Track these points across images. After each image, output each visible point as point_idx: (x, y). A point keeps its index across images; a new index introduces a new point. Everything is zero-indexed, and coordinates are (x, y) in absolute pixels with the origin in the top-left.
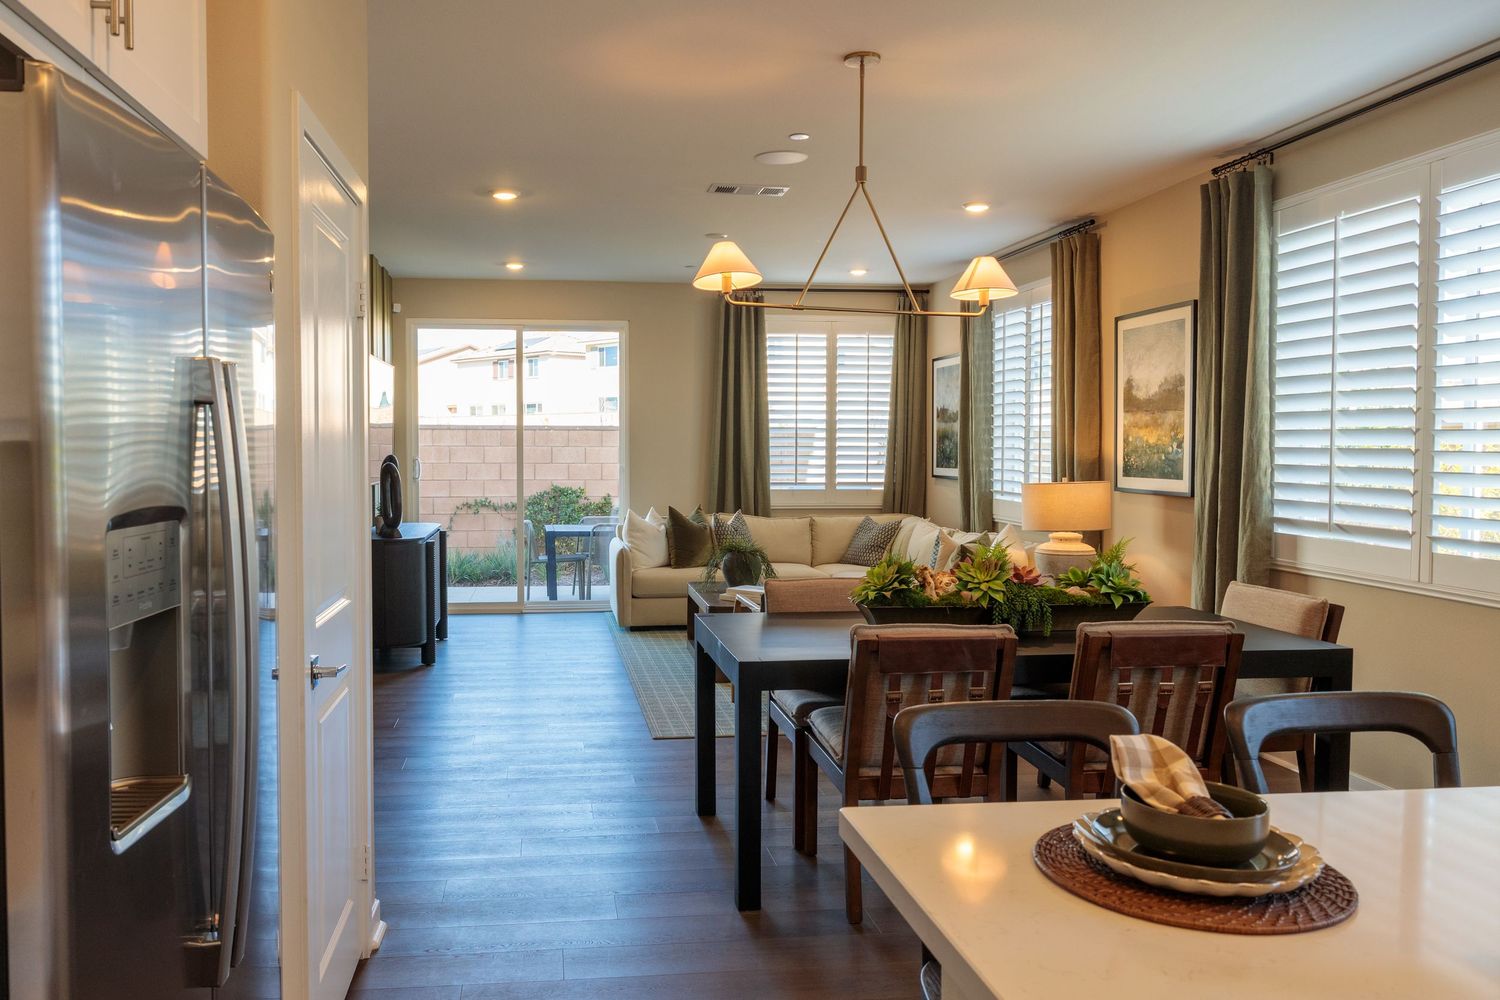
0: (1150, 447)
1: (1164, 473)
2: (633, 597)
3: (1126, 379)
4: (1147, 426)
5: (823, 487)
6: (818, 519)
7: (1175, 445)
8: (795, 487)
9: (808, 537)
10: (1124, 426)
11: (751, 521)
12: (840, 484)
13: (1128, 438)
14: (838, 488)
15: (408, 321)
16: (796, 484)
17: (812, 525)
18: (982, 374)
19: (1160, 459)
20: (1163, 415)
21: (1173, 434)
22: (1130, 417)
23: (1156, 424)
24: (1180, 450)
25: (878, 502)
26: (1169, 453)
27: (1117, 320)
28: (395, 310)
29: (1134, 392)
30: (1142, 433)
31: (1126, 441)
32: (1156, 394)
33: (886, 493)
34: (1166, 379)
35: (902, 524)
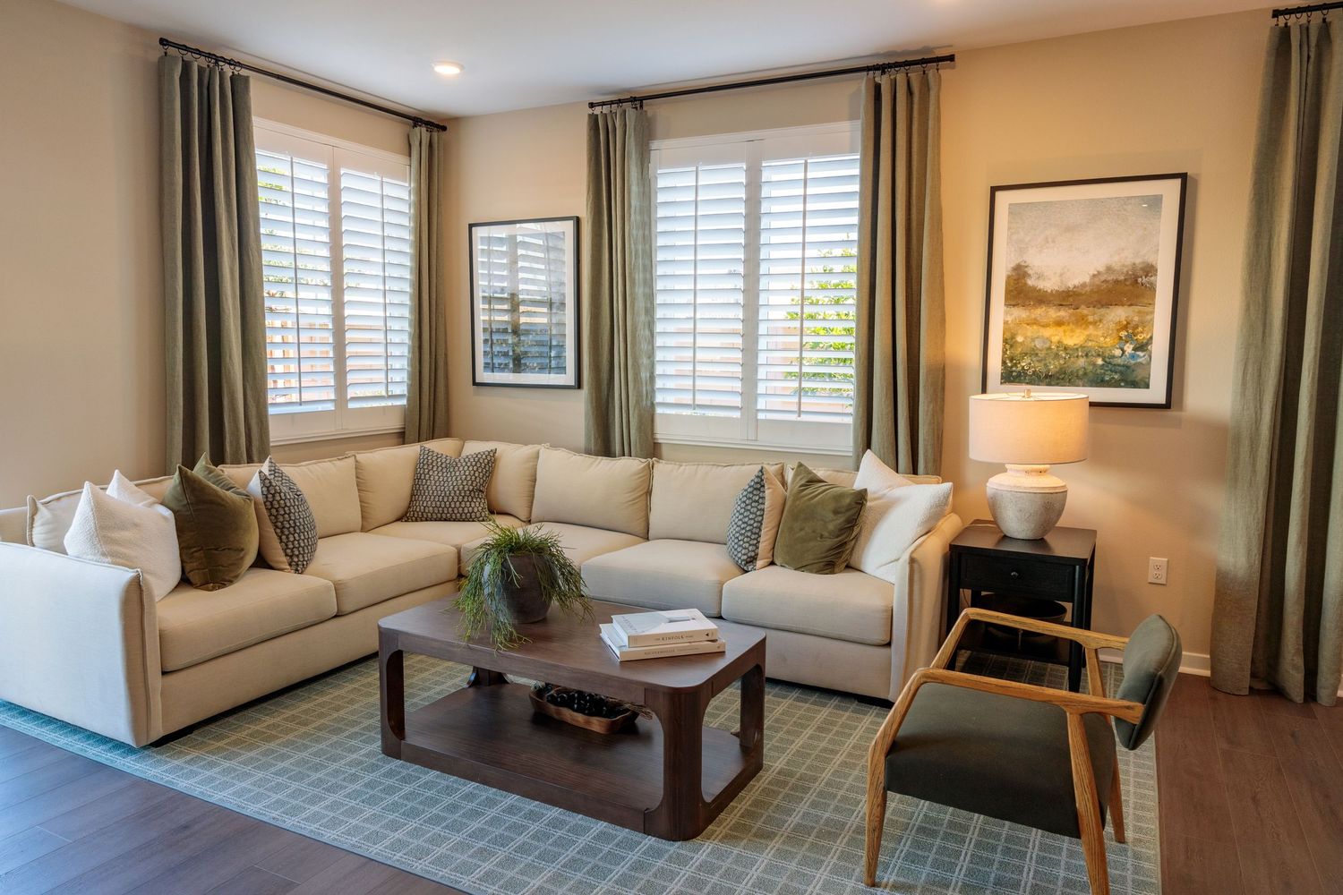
0: (1065, 349)
1: (1102, 381)
2: (164, 673)
3: (1013, 265)
4: (1059, 323)
5: (331, 407)
7: (1129, 348)
10: (1006, 323)
12: (354, 399)
13: (1013, 337)
14: (351, 405)
16: (301, 403)
18: (640, 247)
19: (1095, 365)
20: (1103, 311)
21: (1123, 334)
22: (1020, 313)
23: (1082, 321)
24: (1141, 354)
26: (1114, 357)
27: (994, 190)
29: (1030, 282)
30: (1047, 332)
31: (1009, 342)
32: (1084, 285)
34: (1109, 269)
35: (496, 455)
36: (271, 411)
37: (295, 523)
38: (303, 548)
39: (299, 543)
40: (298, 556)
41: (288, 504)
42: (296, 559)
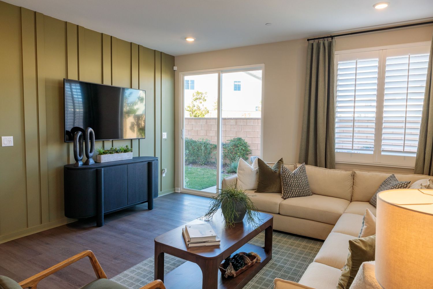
5: (372, 153)
6: (358, 172)
8: (353, 151)
9: (350, 183)
11: (310, 169)
14: (383, 153)
15: (180, 73)
16: (352, 149)
17: (353, 175)
25: (412, 164)
28: (174, 69)
33: (418, 159)
36: (336, 150)
37: (287, 183)
38: (288, 191)
39: (287, 190)
40: (286, 193)
41: (286, 176)
42: (285, 194)
